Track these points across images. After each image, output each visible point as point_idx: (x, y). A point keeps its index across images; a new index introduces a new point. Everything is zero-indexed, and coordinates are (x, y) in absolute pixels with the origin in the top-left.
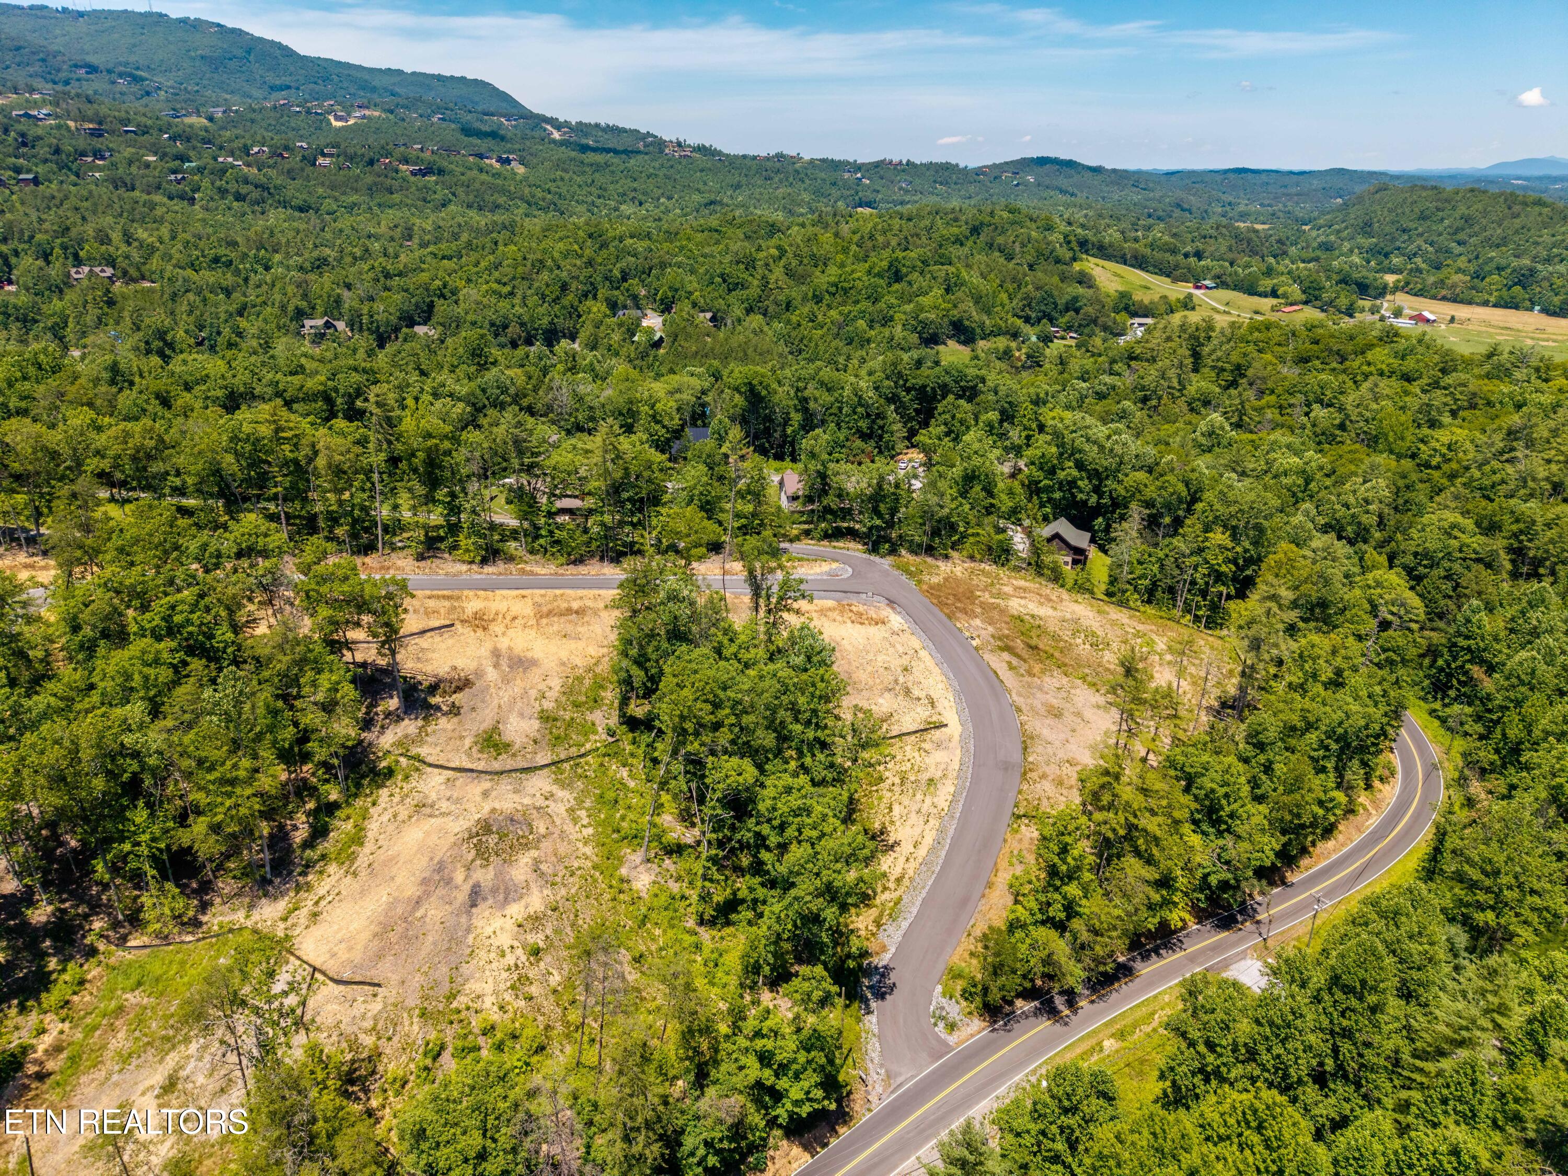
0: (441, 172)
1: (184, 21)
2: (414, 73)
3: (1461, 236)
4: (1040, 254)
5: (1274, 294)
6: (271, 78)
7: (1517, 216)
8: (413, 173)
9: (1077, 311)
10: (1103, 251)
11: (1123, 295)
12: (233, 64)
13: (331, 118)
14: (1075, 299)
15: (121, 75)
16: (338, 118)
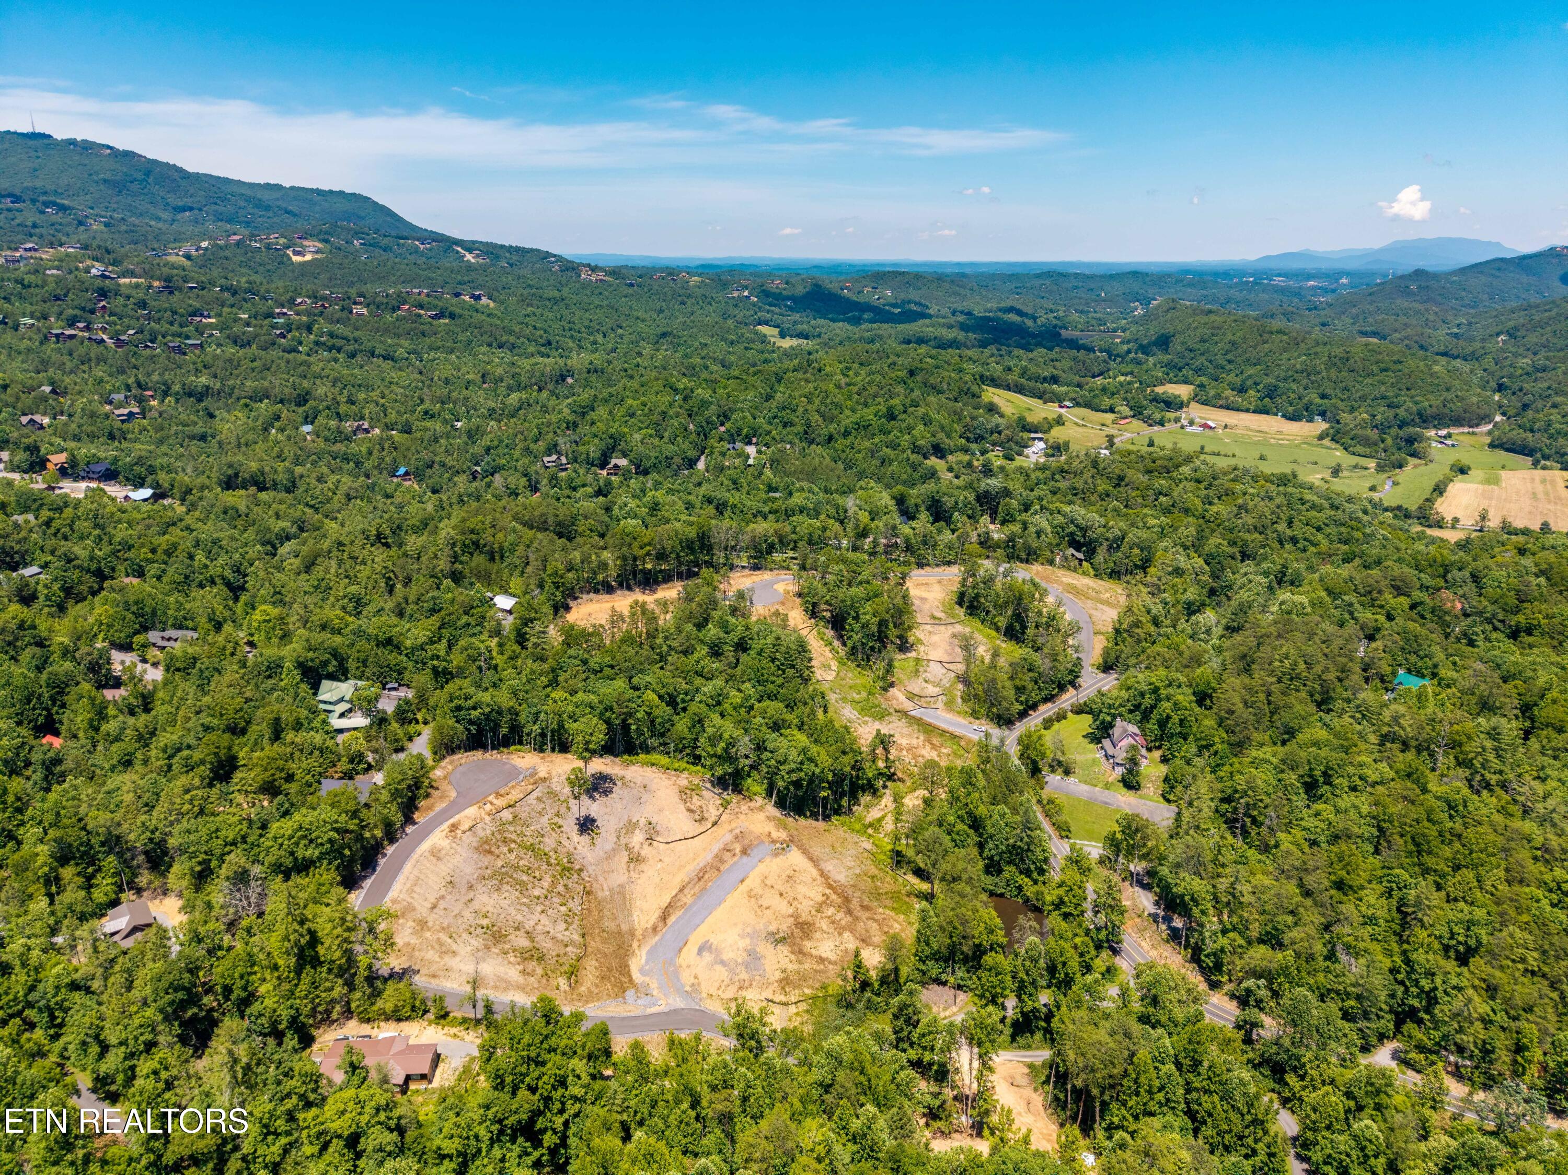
0: (452, 316)
1: (72, 142)
2: (292, 188)
3: (1230, 357)
4: (961, 391)
5: (1112, 410)
6: (172, 200)
7: (1266, 342)
8: (433, 317)
9: (1000, 433)
10: (994, 382)
11: (1021, 419)
12: (135, 187)
13: (289, 252)
14: (997, 426)
15: (47, 204)
16: (297, 253)
